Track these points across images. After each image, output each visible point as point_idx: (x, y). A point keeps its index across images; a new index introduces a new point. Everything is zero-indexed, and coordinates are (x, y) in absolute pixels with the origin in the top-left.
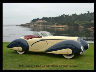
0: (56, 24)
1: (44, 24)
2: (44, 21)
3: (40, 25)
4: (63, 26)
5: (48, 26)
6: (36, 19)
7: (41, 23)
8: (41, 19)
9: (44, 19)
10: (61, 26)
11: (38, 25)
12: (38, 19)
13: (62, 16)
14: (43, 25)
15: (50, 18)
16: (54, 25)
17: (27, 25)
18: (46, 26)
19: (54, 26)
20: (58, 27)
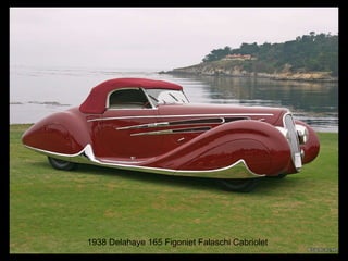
0: (287, 66)
1: (248, 67)
2: (248, 57)
3: (236, 72)
4: (316, 75)
5: (260, 74)
6: (220, 50)
7: (238, 64)
8: (236, 52)
9: (247, 49)
10: (307, 76)
11: (228, 72)
12: (227, 51)
13: (304, 37)
14: (244, 72)
15: (267, 45)
16: (279, 72)
17: (194, 70)
18: (253, 74)
19: (283, 76)
20: (299, 80)
